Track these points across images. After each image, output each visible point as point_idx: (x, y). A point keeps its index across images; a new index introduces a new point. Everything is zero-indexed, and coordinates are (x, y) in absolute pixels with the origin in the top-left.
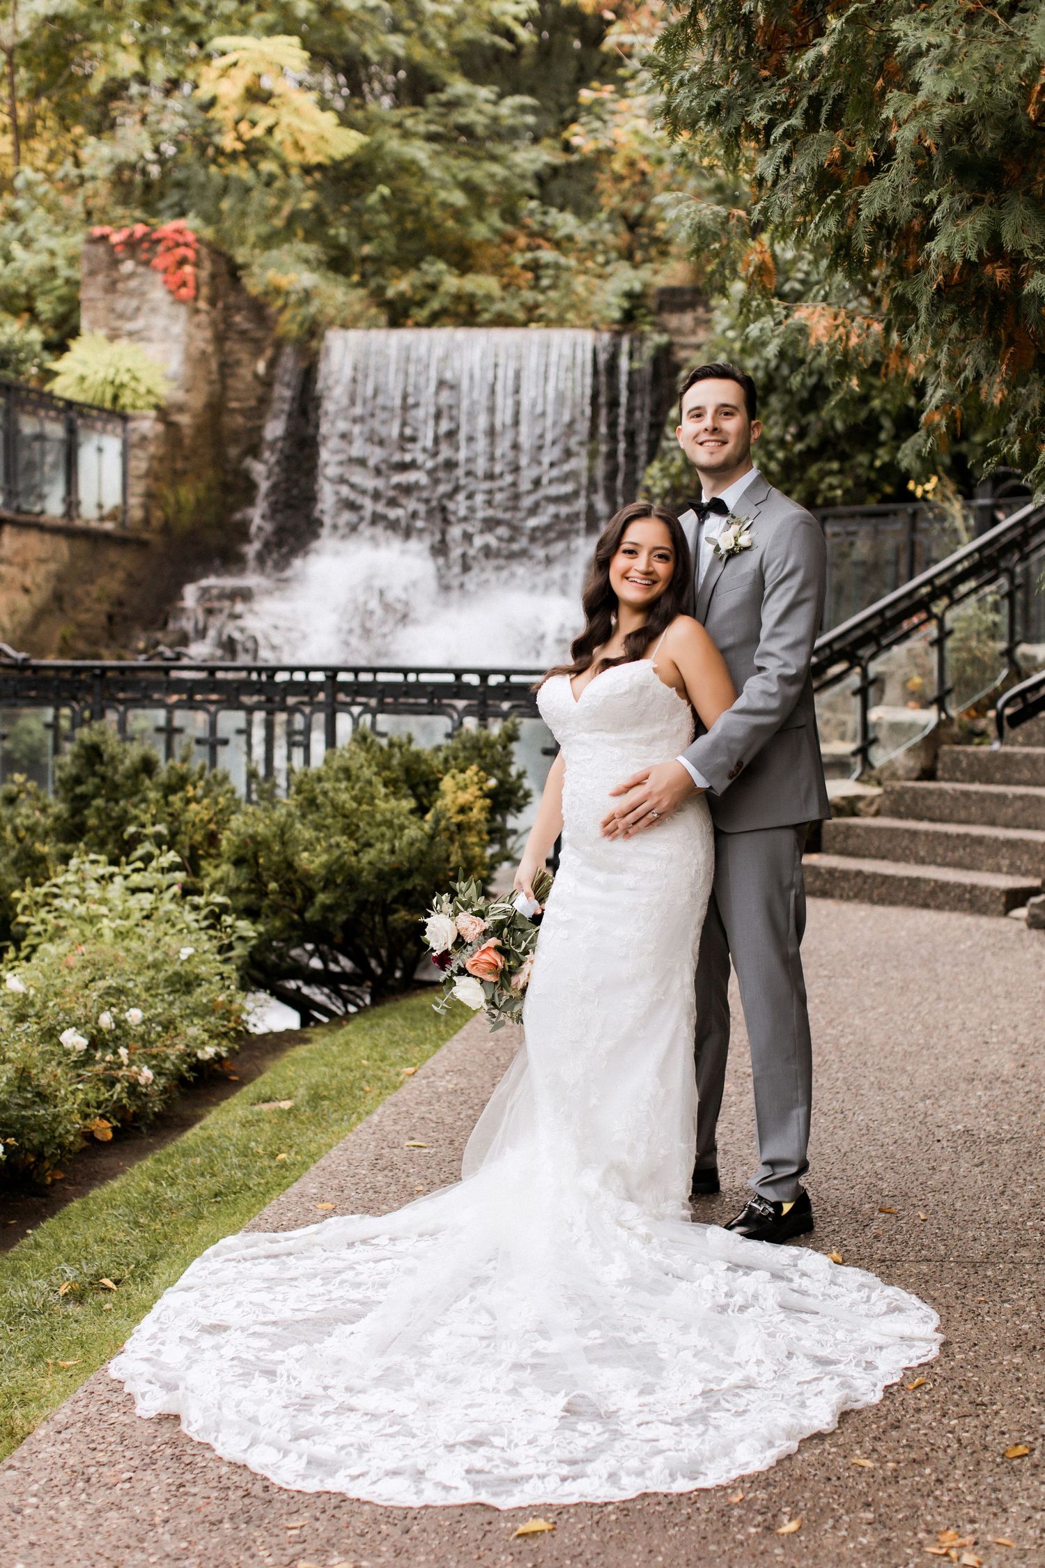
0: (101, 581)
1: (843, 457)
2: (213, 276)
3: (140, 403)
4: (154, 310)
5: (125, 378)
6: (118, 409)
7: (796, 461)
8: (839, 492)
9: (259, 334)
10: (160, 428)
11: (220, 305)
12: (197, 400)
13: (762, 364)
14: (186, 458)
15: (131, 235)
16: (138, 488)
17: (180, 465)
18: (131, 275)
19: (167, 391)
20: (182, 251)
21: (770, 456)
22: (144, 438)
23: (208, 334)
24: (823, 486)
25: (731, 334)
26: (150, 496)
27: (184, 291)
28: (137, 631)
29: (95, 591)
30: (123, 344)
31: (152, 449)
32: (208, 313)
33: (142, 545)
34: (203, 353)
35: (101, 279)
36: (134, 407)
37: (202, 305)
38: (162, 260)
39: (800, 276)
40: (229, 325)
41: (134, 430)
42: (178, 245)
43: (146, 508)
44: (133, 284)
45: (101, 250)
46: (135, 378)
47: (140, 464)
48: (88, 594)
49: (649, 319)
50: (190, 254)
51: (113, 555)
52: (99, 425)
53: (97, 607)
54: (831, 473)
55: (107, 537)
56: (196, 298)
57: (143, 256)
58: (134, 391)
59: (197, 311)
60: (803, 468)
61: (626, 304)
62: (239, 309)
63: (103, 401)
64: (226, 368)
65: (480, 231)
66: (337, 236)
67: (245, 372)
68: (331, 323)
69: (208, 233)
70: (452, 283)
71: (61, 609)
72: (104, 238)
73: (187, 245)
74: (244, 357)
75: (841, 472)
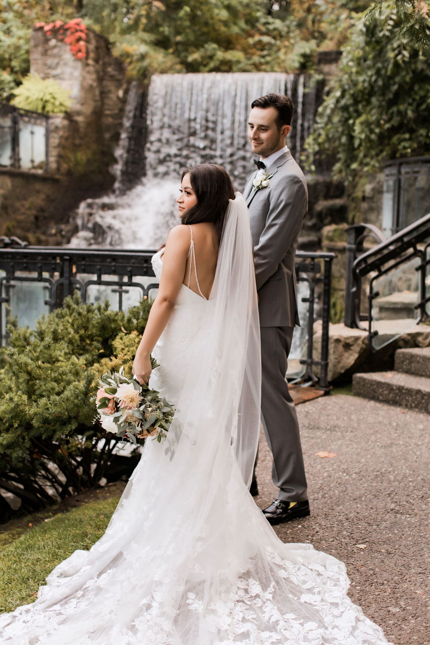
0: (31, 199)
1: (412, 131)
2: (97, 48)
3: (56, 110)
4: (66, 64)
5: (48, 97)
6: (45, 113)
7: (386, 134)
8: (409, 150)
9: (120, 77)
10: (66, 122)
11: (101, 62)
12: (88, 110)
13: (367, 79)
14: (81, 138)
15: (54, 27)
16: (54, 153)
17: (77, 141)
18: (55, 47)
19: (71, 104)
20: (79, 34)
21: (372, 131)
22: (57, 128)
23: (94, 76)
24: (400, 147)
25: (351, 64)
26: (60, 157)
27: (80, 55)
28: (52, 224)
29: (27, 204)
30: (50, 82)
31: (61, 133)
32: (94, 66)
33: (55, 181)
34: (91, 86)
35: (40, 49)
36: (53, 112)
37: (90, 62)
38: (69, 39)
39: (389, 28)
40: (105, 72)
41: (52, 124)
42: (77, 31)
43: (58, 162)
44: (55, 51)
45: (40, 34)
46: (54, 98)
47: (55, 141)
48: (23, 206)
49: (315, 67)
50: (83, 35)
51: (38, 186)
52: (33, 121)
53: (28, 212)
54: (405, 140)
55: (35, 177)
56: (87, 58)
57: (60, 37)
58: (53, 104)
59: (87, 65)
60: (390, 138)
61: (302, 60)
62: (110, 65)
63: (37, 109)
64: (104, 94)
65: (235, 29)
66: (163, 32)
67: (113, 96)
68: (155, 71)
69: (97, 28)
70: (220, 55)
71: (7, 213)
72: (41, 28)
73: (81, 31)
74: (112, 88)
75: (410, 139)
